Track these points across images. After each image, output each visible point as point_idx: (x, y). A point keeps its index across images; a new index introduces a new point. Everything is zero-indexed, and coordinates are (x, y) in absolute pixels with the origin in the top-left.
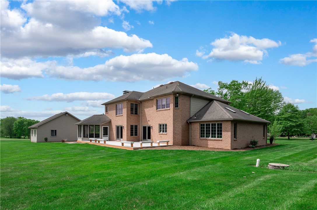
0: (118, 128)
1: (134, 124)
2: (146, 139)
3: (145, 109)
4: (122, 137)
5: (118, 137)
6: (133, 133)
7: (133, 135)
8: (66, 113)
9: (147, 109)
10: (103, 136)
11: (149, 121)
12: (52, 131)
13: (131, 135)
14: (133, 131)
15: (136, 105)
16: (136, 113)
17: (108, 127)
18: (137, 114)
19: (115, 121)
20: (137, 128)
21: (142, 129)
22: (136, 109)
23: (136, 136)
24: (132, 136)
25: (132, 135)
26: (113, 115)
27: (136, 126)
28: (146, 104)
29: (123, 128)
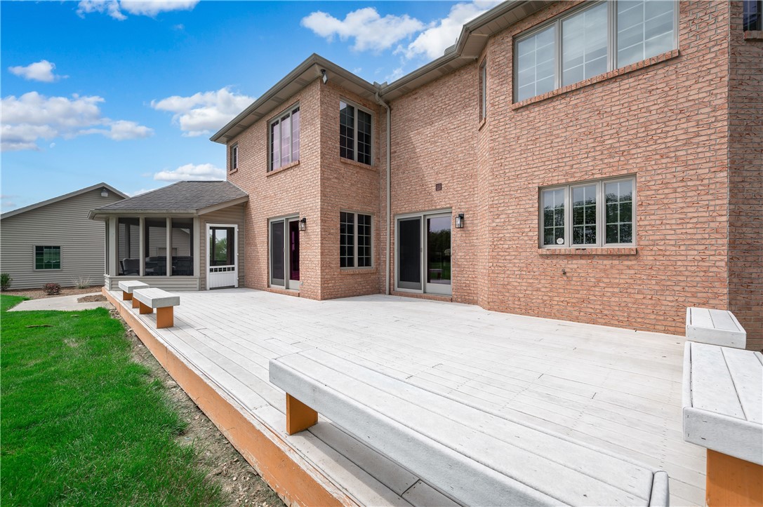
0: (276, 227)
1: (357, 209)
2: (419, 280)
3: (412, 134)
4: (295, 274)
5: (277, 273)
6: (351, 251)
7: (351, 264)
8: (103, 188)
9: (428, 131)
10: (208, 267)
11: (439, 187)
12: (40, 250)
13: (343, 264)
14: (351, 240)
15: (366, 117)
16: (365, 158)
17: (236, 226)
18: (368, 161)
19: (265, 197)
20: (368, 230)
21: (392, 233)
22: (365, 138)
23: (364, 269)
24: (348, 270)
25: (346, 262)
26: (255, 175)
27: (365, 220)
28: (420, 104)
29: (301, 226)
